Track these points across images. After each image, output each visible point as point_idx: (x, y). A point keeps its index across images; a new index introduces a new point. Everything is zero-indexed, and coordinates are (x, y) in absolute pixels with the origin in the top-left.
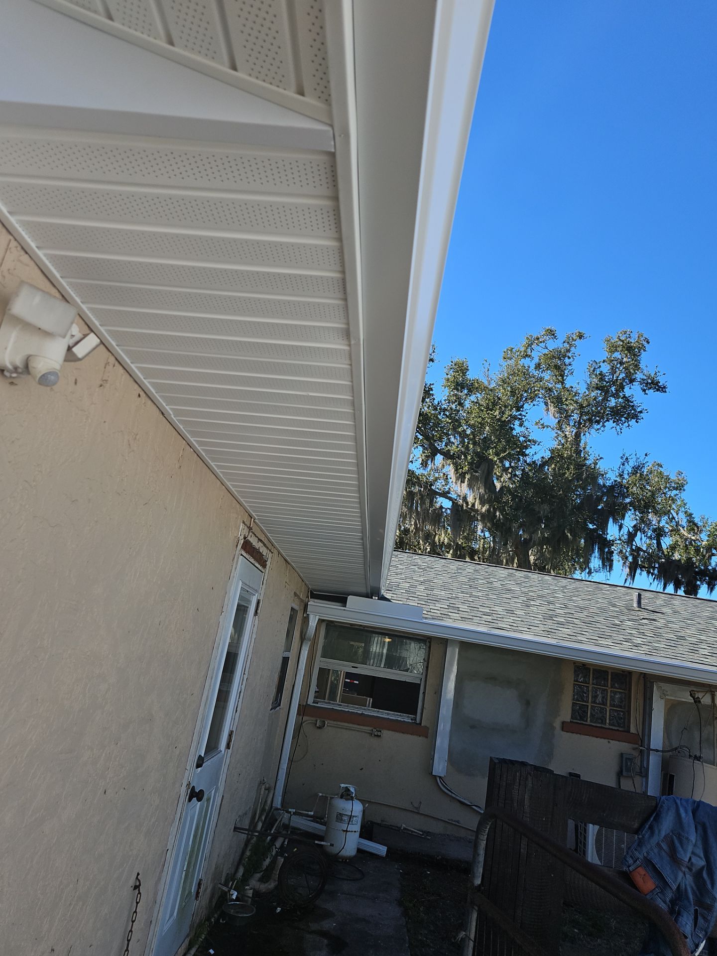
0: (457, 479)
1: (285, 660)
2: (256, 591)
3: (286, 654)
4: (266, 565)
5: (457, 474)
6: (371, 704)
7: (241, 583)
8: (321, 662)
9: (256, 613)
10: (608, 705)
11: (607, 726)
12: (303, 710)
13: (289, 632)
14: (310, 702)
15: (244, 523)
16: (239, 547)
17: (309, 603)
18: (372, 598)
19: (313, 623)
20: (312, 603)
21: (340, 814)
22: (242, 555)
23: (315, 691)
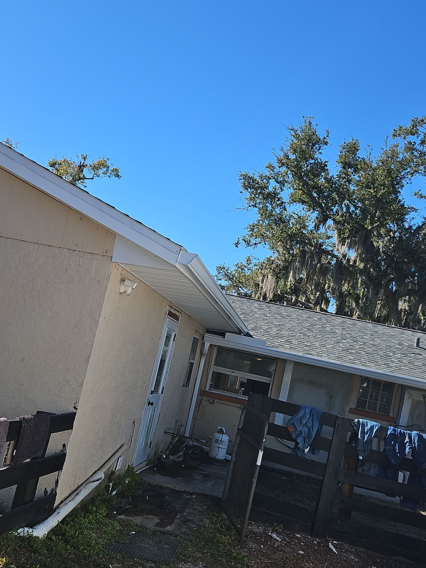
0: (339, 242)
1: (192, 364)
2: (174, 331)
3: (192, 361)
4: (179, 319)
5: (339, 238)
6: (242, 393)
7: (167, 328)
8: (213, 368)
9: (174, 340)
10: (379, 401)
11: (377, 412)
12: (202, 393)
13: (193, 350)
14: (207, 389)
15: (168, 305)
16: (167, 314)
17: (205, 335)
18: (241, 335)
19: (207, 346)
20: (207, 335)
21: (217, 439)
22: (168, 317)
23: (210, 384)
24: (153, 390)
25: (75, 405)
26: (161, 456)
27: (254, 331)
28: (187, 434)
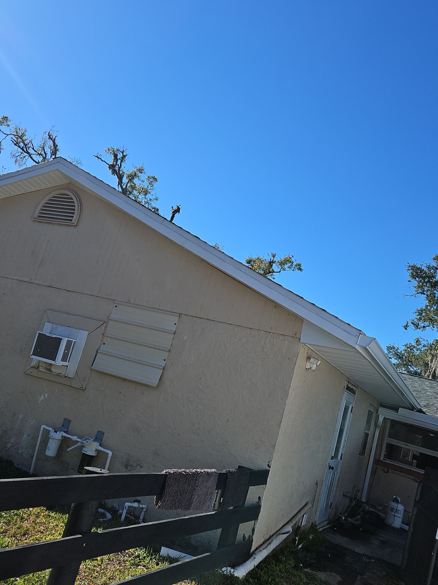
1: (367, 435)
2: (352, 404)
3: (367, 432)
4: (355, 394)
6: (415, 466)
7: (345, 401)
8: (387, 440)
9: (351, 412)
12: (377, 462)
13: (368, 422)
14: (382, 459)
15: (347, 381)
16: (345, 389)
17: (379, 409)
18: (413, 411)
19: (381, 419)
20: (380, 409)
21: (392, 508)
22: (346, 391)
23: (385, 455)
24: (333, 456)
25: (268, 463)
26: (340, 517)
27: (427, 408)
28: (364, 500)
